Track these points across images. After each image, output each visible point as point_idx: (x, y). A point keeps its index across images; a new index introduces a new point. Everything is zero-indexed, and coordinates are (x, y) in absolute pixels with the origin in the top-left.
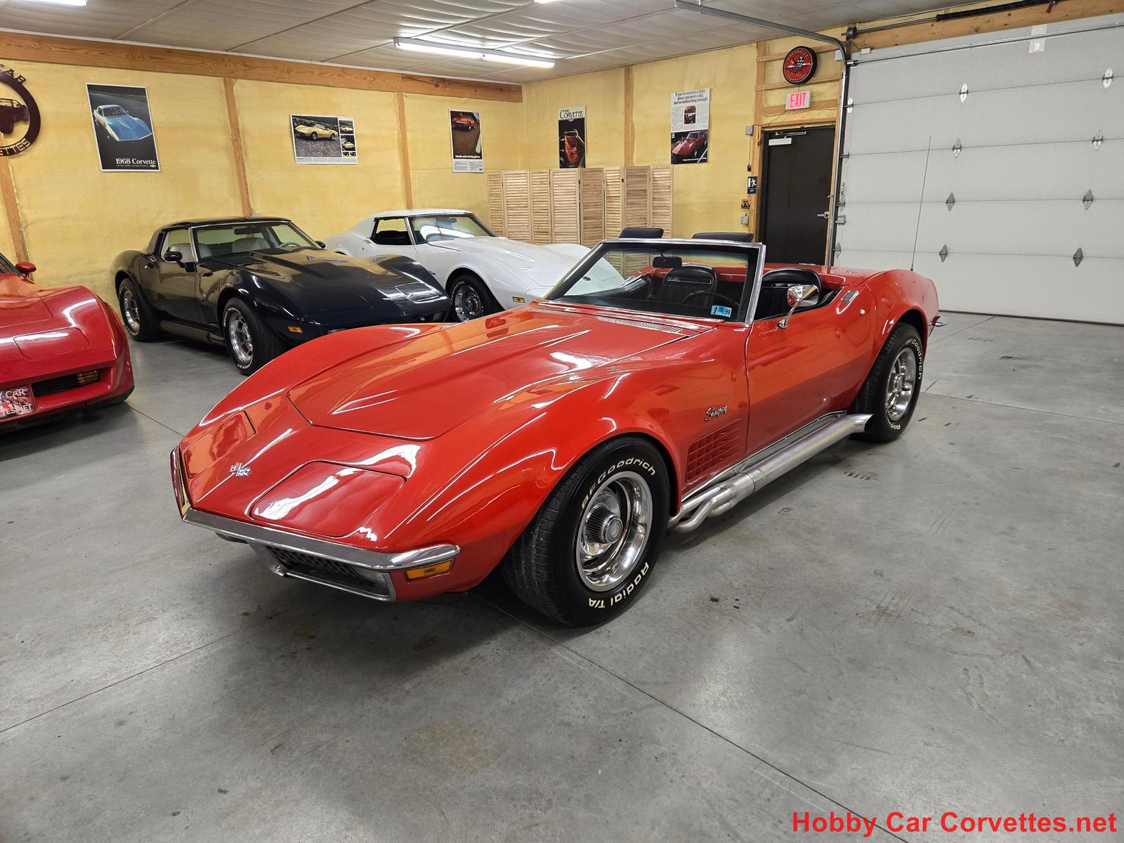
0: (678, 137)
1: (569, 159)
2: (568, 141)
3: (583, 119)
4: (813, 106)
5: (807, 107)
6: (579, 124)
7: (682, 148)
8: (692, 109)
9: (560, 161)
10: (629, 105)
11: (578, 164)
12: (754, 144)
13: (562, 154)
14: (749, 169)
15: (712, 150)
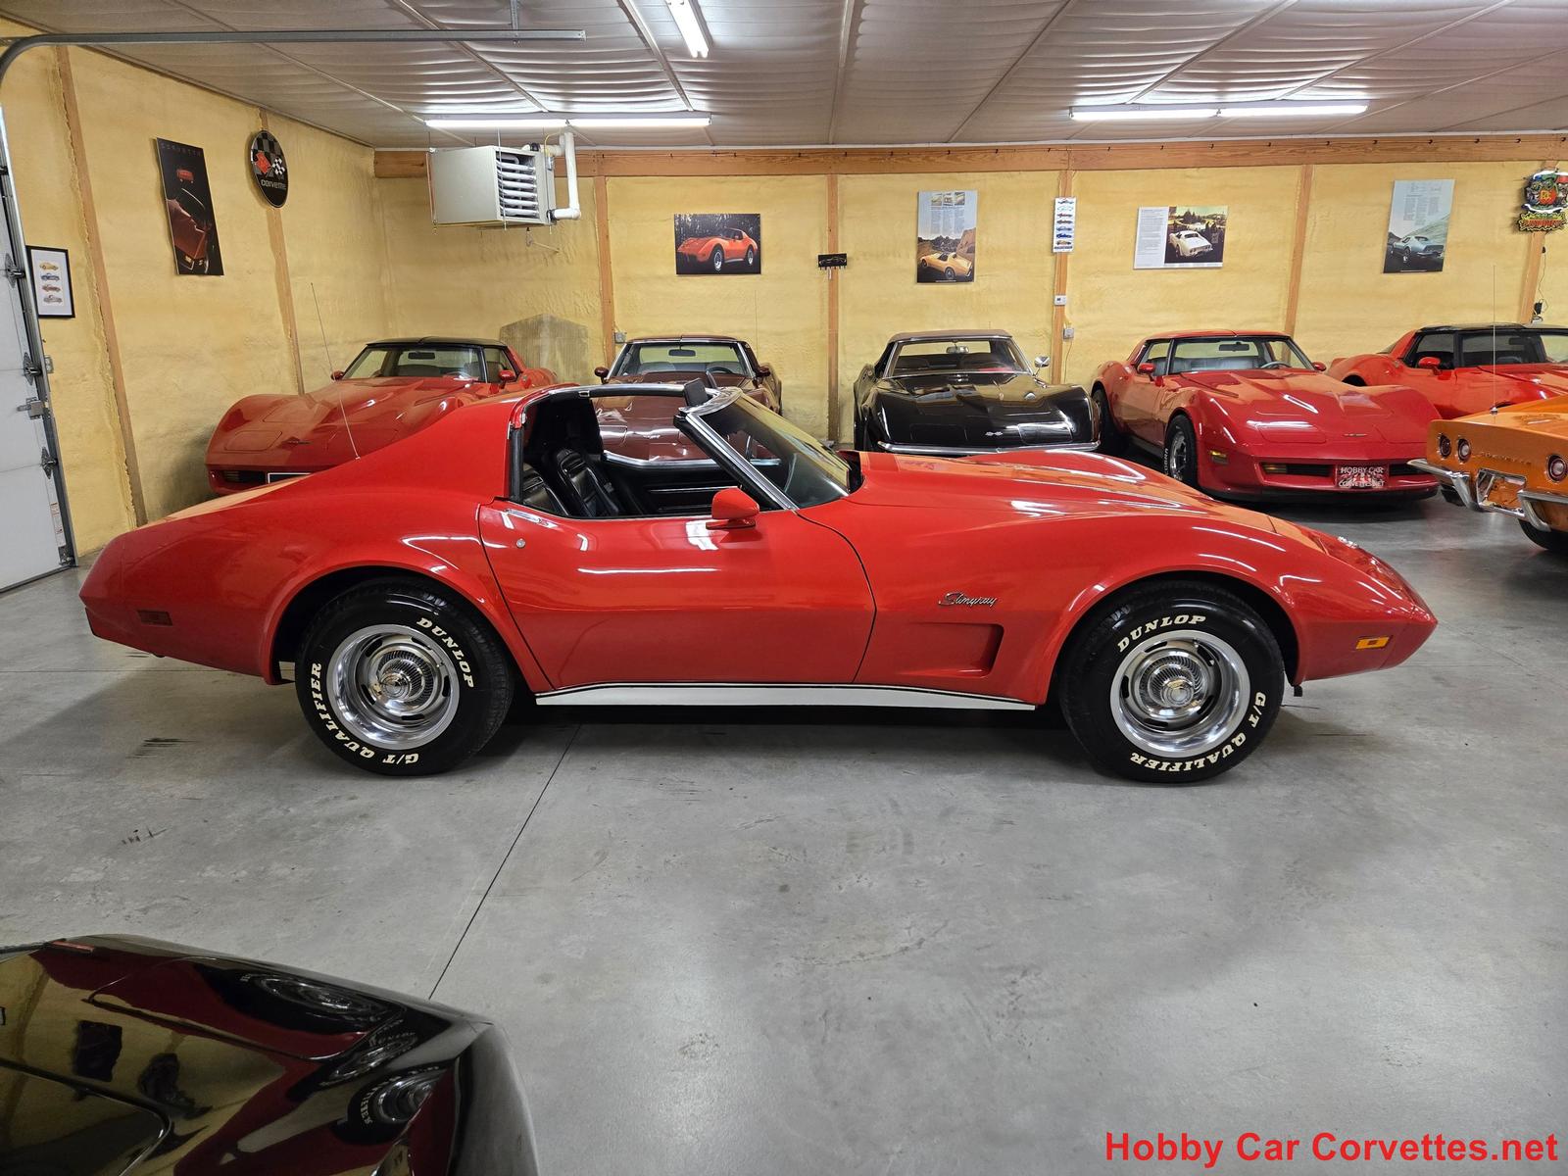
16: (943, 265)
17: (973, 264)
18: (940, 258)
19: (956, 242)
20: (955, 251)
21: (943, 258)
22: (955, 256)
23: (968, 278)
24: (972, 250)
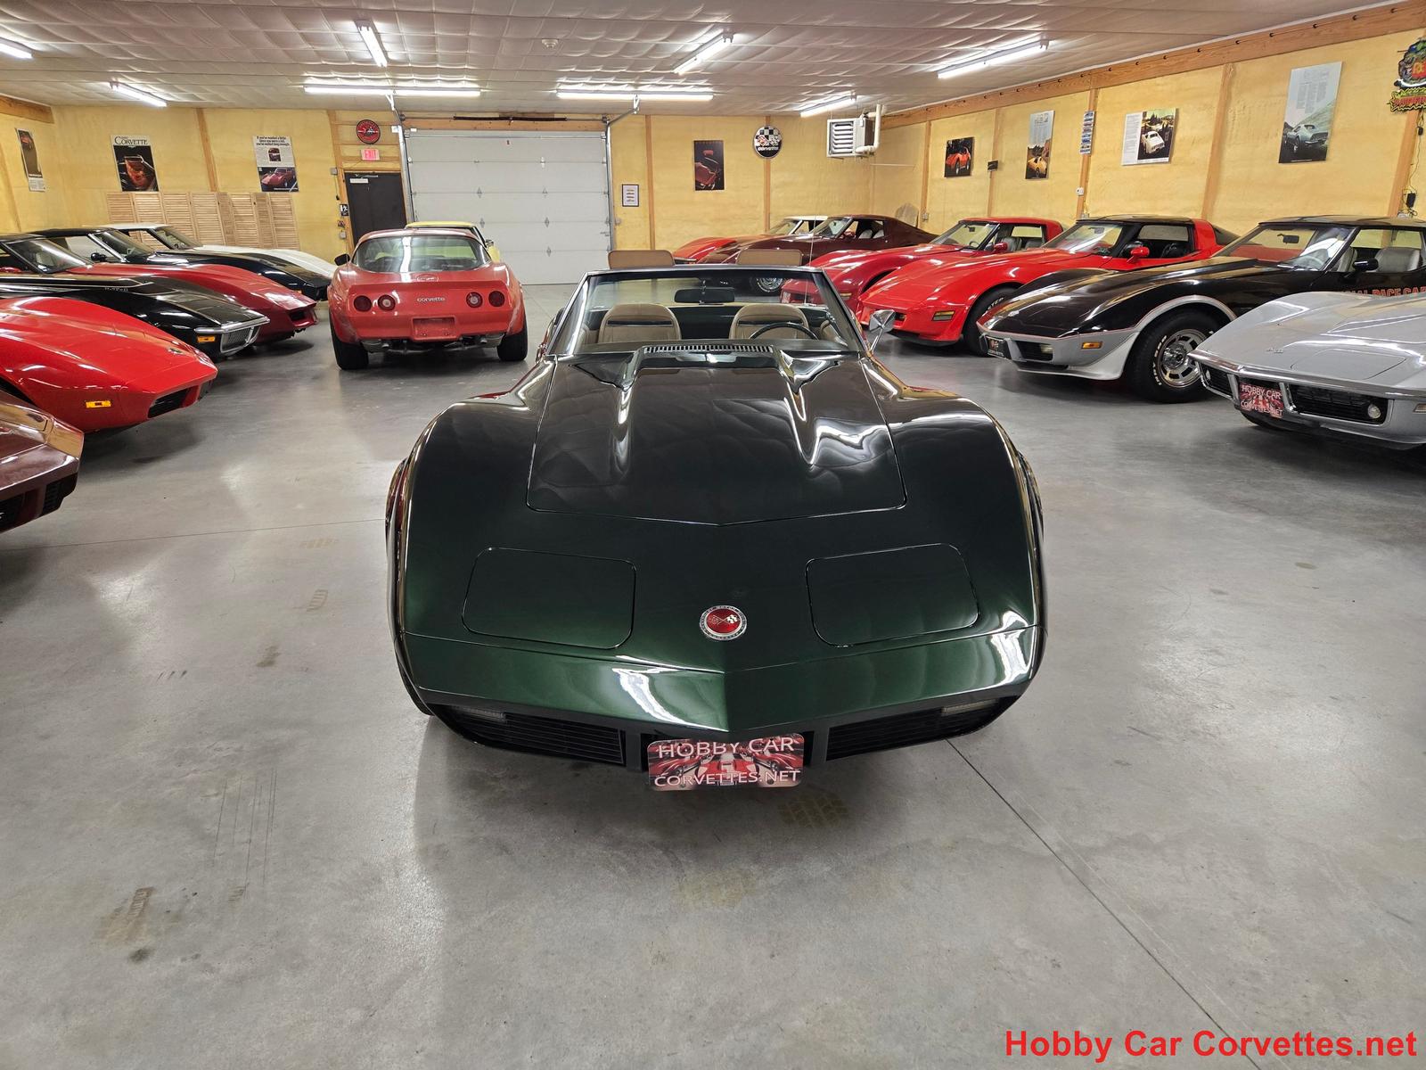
0: (264, 171)
1: (135, 181)
2: (130, 164)
3: (149, 147)
4: (382, 159)
5: (378, 159)
6: (146, 151)
7: (271, 180)
8: (276, 151)
9: (122, 183)
10: (205, 140)
11: (148, 186)
12: (339, 181)
13: (122, 177)
14: (338, 199)
15: (299, 182)
16: (1036, 166)
17: (1048, 165)
19: (1042, 150)
20: (1041, 155)
21: (1036, 161)
22: (1041, 160)
23: (1043, 176)
24: (1047, 155)
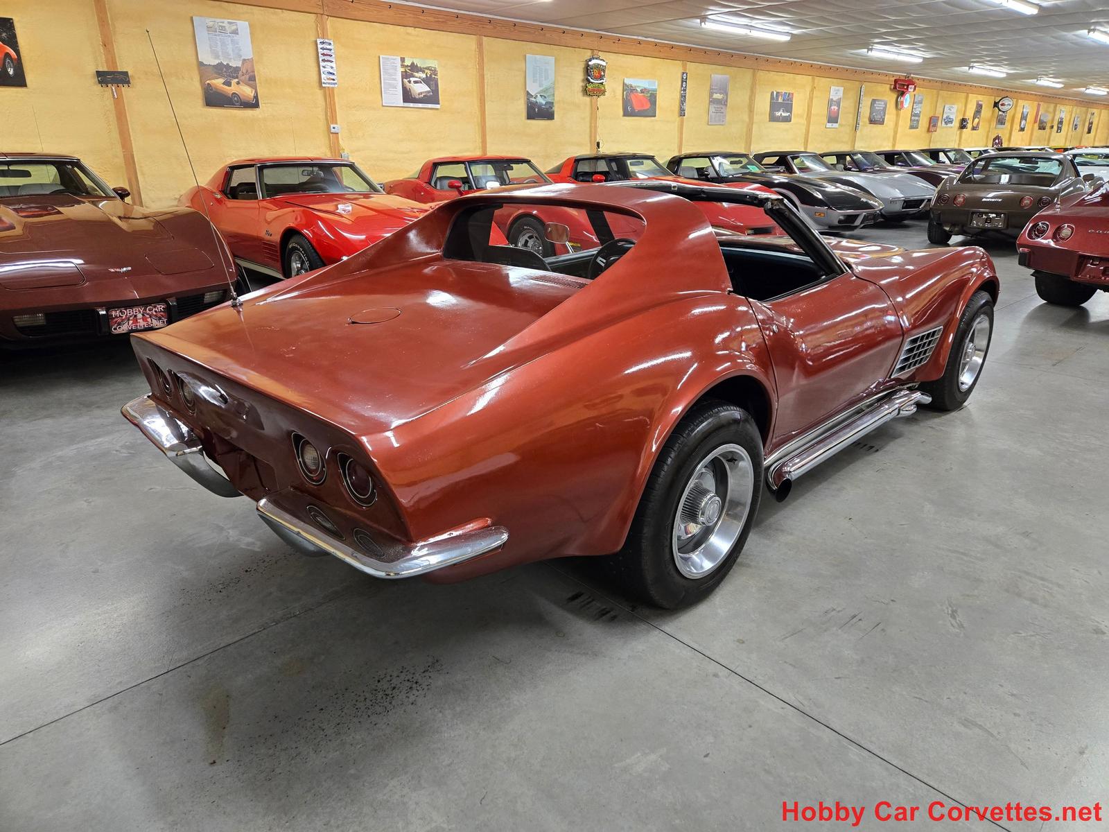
16: (229, 90)
17: (256, 92)
18: (224, 84)
19: (237, 69)
20: (237, 78)
21: (228, 84)
22: (238, 83)
23: (255, 105)
24: (252, 78)
